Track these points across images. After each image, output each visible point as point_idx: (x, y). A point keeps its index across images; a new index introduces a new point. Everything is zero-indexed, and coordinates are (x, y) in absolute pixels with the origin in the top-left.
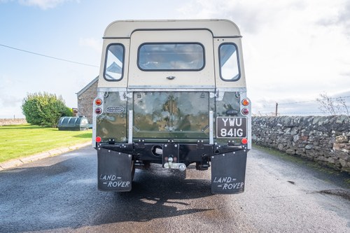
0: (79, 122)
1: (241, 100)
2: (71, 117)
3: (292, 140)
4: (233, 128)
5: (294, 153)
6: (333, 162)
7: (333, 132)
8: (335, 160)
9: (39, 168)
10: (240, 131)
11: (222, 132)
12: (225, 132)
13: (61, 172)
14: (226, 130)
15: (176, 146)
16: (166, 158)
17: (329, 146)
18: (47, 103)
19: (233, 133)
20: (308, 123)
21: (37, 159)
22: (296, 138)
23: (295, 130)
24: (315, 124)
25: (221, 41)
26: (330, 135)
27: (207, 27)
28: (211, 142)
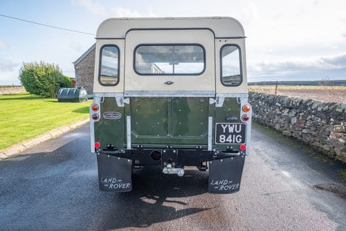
0: (78, 93)
1: (242, 106)
2: (69, 89)
3: (290, 122)
4: (232, 134)
5: (290, 135)
6: (328, 149)
7: (332, 120)
8: (330, 148)
9: (42, 154)
10: (239, 138)
11: (221, 138)
12: (224, 139)
13: (63, 160)
14: (225, 137)
15: (174, 151)
16: (165, 164)
17: (326, 133)
18: (44, 73)
19: (232, 139)
20: (307, 106)
21: (39, 142)
22: (294, 120)
23: (294, 113)
24: (315, 109)
25: (223, 42)
26: (328, 122)
27: (208, 27)
28: (210, 149)
